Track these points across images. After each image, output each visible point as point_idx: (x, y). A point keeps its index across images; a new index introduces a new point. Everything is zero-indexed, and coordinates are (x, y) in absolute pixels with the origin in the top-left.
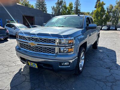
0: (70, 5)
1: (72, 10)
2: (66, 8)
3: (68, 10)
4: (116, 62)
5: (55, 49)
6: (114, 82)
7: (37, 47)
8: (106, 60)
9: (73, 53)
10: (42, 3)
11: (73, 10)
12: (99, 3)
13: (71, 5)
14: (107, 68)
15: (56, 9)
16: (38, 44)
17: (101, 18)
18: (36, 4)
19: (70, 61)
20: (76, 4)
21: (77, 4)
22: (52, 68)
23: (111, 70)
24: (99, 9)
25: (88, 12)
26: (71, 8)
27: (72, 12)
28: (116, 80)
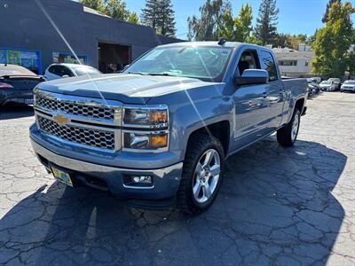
0: (243, 14)
1: (250, 27)
2: (230, 22)
3: (235, 28)
4: (332, 188)
5: (113, 136)
6: (289, 247)
7: (72, 129)
8: (301, 182)
9: (166, 149)
10: (163, 7)
11: (251, 29)
12: (335, 7)
13: (245, 12)
14: (291, 205)
15: (201, 23)
16: (73, 121)
17: (340, 55)
18: (146, 10)
19: (155, 172)
20: (263, 9)
21: (268, 11)
22: (106, 189)
23: (300, 210)
24: (336, 27)
25: (300, 36)
26: (247, 21)
27: (248, 34)
28: (301, 241)
